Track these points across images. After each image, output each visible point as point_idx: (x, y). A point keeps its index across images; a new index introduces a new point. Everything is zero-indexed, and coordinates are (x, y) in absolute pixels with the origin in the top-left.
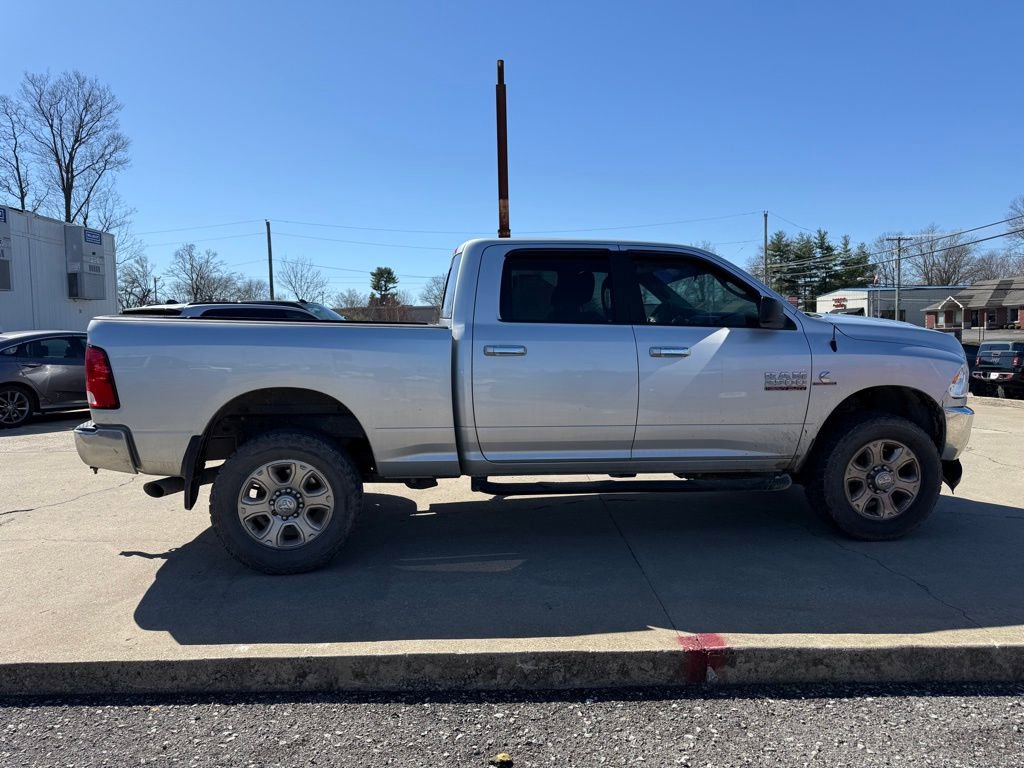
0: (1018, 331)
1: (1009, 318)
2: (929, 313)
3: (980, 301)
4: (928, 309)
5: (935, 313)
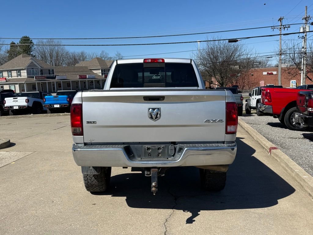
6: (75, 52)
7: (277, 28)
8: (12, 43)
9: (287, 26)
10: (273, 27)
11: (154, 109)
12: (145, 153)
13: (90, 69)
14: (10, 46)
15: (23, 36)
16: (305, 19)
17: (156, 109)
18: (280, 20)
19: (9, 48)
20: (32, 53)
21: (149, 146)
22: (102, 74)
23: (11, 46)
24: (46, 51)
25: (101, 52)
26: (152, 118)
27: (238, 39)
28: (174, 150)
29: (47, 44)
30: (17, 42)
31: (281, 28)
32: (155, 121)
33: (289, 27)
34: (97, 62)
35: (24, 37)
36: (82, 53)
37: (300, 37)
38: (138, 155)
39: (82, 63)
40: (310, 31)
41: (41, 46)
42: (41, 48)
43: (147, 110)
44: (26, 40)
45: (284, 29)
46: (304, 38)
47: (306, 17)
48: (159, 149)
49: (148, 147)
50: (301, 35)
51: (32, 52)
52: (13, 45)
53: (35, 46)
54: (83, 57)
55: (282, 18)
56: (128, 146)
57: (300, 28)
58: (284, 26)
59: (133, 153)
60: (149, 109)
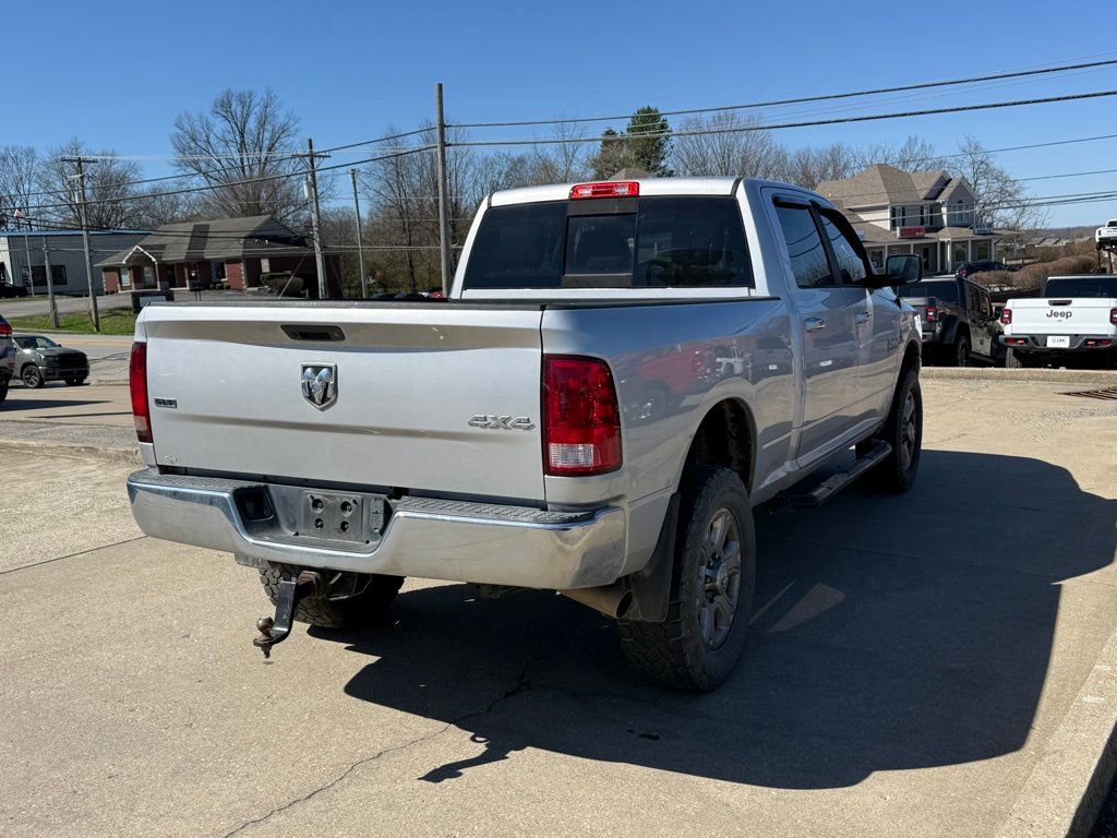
0: (229, 292)
1: (214, 274)
2: (107, 269)
3: (177, 252)
4: (106, 263)
5: (117, 269)
6: (808, 150)
8: (607, 133)
11: (317, 369)
12: (307, 515)
13: (850, 209)
14: (600, 143)
15: (640, 107)
17: (323, 367)
19: (596, 149)
20: (663, 163)
21: (318, 494)
22: (894, 224)
23: (606, 143)
24: (710, 151)
25: (903, 145)
26: (311, 398)
28: (382, 516)
29: (712, 129)
30: (621, 128)
32: (322, 410)
34: (879, 181)
35: (643, 111)
36: (835, 152)
38: (288, 520)
39: (825, 187)
41: (693, 137)
42: (692, 143)
43: (300, 370)
44: (648, 120)
48: (345, 506)
49: (316, 497)
51: (663, 158)
52: (610, 140)
53: (674, 137)
54: (835, 166)
56: (260, 487)
59: (273, 512)
60: (305, 368)
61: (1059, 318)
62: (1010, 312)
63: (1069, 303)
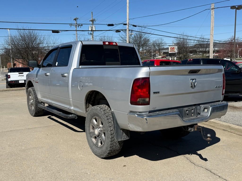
7: (74, 25)
9: (80, 25)
10: (71, 25)
11: (193, 80)
16: (92, 21)
18: (75, 19)
27: (59, 31)
31: (76, 26)
32: (193, 89)
33: (82, 26)
37: (89, 33)
40: (96, 30)
45: (79, 26)
46: (92, 34)
47: (92, 19)
50: (90, 32)
55: (77, 18)
57: (89, 27)
58: (78, 24)
61: (21, 76)
62: (10, 76)
63: (23, 73)
